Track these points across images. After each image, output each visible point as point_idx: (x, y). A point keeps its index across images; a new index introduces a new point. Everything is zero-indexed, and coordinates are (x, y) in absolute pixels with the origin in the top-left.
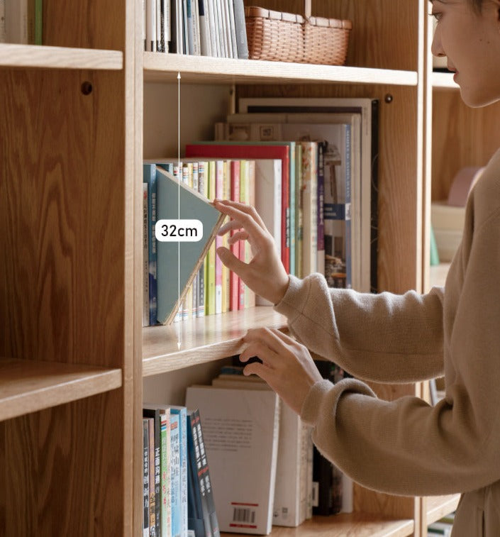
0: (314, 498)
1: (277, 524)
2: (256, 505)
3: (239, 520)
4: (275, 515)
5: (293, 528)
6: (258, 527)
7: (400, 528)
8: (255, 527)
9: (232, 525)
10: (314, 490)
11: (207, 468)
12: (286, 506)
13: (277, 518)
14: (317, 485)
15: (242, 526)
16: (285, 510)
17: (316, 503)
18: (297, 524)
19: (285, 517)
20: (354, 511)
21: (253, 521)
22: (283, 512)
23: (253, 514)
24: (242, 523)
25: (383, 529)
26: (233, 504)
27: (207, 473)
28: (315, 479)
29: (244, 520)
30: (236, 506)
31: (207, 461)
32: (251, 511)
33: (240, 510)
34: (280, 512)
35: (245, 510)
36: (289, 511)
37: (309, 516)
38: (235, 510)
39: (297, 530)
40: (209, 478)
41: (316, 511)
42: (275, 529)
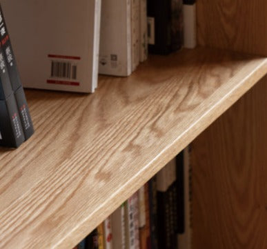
0: (149, 35)
1: (104, 73)
2: (78, 58)
3: (58, 75)
4: (102, 63)
5: (124, 77)
6: (81, 84)
7: (258, 67)
8: (77, 84)
9: (49, 82)
10: (149, 26)
11: (7, 37)
12: (114, 53)
13: (105, 66)
14: (152, 21)
15: (61, 83)
16: (114, 57)
17: (152, 41)
18: (129, 72)
19: (114, 66)
20: (198, 45)
21: (74, 77)
22: (112, 59)
23: (75, 68)
24: (62, 79)
25: (232, 75)
26: (50, 56)
27: (8, 44)
28: (149, 14)
29: (64, 75)
30: (54, 59)
31: (6, 30)
32: (72, 65)
33: (58, 63)
34: (108, 60)
35: (65, 64)
36: (118, 58)
37: (144, 57)
38: (53, 64)
39: (129, 80)
40: (11, 49)
41: (151, 50)
42: (102, 81)
